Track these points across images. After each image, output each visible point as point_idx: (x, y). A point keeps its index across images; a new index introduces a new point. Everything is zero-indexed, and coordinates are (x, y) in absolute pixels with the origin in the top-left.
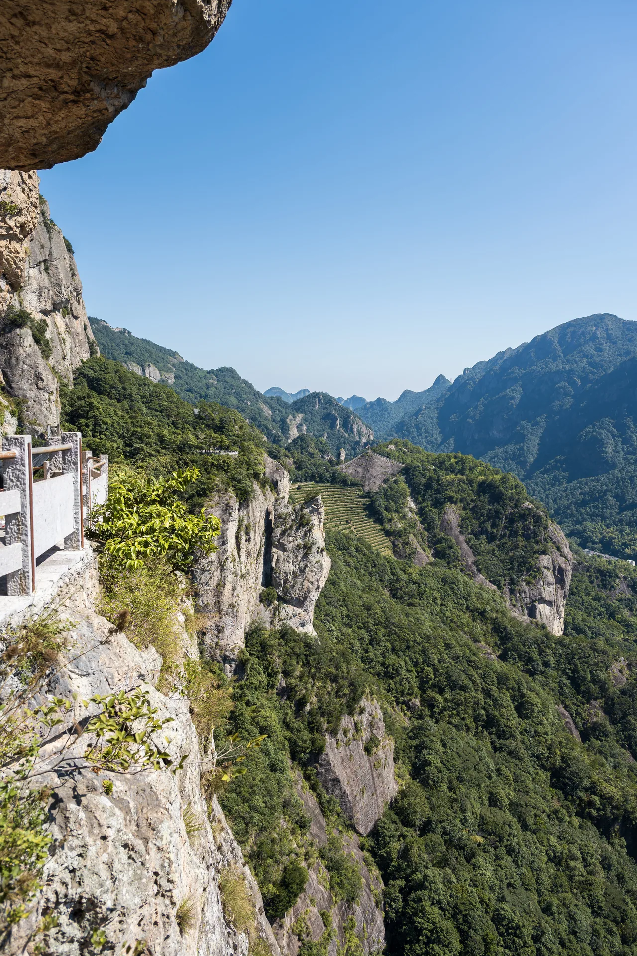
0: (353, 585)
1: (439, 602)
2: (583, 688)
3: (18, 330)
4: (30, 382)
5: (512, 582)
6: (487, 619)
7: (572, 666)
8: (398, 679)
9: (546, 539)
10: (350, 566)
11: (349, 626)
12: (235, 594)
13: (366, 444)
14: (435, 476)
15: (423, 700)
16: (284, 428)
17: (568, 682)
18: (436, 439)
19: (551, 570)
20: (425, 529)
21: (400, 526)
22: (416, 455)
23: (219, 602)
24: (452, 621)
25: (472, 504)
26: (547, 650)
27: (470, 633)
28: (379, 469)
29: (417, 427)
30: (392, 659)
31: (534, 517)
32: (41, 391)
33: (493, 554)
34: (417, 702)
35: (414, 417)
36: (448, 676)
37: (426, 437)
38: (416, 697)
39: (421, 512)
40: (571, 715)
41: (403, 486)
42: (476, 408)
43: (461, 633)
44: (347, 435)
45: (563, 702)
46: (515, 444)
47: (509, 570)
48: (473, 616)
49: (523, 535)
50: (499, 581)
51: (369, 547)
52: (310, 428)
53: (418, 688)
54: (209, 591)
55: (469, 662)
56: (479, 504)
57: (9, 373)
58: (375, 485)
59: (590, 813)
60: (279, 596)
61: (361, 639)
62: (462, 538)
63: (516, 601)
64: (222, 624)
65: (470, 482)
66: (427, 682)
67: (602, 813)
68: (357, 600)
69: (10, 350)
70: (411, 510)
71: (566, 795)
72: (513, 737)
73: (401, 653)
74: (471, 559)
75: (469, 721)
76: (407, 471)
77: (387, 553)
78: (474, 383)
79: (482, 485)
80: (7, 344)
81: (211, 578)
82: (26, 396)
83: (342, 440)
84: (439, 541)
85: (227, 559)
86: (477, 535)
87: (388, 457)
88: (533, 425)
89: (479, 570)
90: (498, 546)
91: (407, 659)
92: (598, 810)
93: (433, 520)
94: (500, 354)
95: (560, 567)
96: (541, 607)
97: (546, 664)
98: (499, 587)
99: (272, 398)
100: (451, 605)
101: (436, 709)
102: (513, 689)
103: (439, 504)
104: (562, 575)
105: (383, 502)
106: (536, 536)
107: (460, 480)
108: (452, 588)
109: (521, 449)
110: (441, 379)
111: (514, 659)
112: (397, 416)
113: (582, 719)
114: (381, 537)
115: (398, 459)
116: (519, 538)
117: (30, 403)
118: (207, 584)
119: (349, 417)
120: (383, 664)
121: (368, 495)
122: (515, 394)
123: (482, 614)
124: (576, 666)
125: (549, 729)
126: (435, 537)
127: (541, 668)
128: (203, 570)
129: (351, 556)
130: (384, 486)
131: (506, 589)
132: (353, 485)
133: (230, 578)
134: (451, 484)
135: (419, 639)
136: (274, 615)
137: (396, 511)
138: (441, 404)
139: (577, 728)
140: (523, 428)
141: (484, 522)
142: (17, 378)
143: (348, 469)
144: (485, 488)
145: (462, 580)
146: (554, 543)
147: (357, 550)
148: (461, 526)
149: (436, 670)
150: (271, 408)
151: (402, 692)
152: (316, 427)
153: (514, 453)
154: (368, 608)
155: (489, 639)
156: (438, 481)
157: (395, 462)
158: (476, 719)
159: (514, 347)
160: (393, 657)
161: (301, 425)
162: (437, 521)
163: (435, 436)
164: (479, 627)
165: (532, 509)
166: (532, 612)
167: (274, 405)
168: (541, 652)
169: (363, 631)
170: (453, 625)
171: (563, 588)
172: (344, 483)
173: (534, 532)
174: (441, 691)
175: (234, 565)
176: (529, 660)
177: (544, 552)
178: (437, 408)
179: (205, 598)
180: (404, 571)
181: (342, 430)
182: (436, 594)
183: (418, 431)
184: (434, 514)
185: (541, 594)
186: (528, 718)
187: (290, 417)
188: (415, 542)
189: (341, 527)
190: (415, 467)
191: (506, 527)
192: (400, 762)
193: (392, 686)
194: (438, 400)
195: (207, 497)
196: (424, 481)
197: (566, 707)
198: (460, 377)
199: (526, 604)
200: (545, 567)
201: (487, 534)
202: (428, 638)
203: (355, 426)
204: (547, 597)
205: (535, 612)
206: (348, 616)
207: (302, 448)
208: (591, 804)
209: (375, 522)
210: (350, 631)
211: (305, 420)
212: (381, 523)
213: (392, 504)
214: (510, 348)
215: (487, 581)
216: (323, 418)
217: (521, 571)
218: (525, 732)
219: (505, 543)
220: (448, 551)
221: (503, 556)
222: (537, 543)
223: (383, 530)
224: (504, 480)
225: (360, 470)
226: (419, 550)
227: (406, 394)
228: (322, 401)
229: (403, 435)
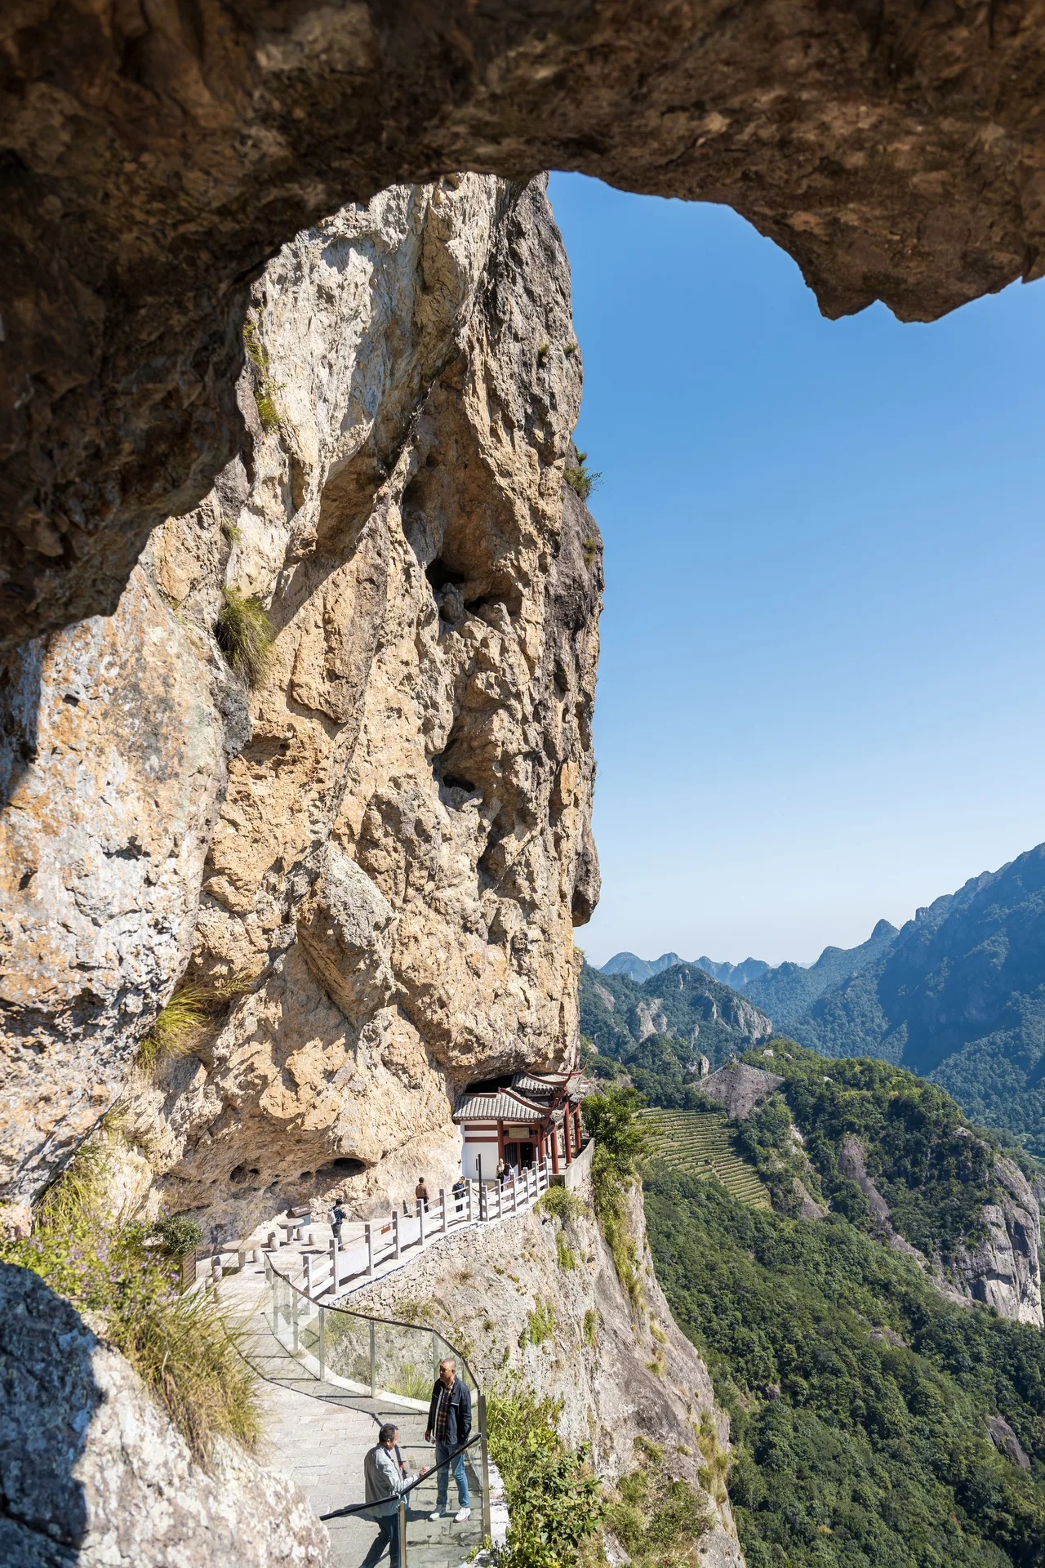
0: (698, 1241)
1: (822, 1268)
2: (1031, 1393)
5: (946, 1246)
6: (893, 1294)
7: (1015, 1361)
8: (749, 1357)
9: (991, 1182)
10: (697, 1218)
11: (686, 1287)
13: (760, 1041)
14: (828, 1094)
15: (784, 1388)
16: (633, 1022)
17: (1009, 1384)
18: (879, 1026)
19: (1004, 1228)
20: (817, 1170)
21: (780, 1166)
22: (803, 1064)
24: (841, 1296)
25: (883, 1133)
26: (977, 1337)
27: (868, 1313)
28: (748, 1085)
29: (845, 1007)
30: (742, 1332)
31: (972, 1149)
33: (917, 1205)
34: (777, 1388)
35: (841, 992)
36: (815, 1357)
37: (863, 1023)
38: (775, 1382)
39: (810, 1146)
40: (1015, 1431)
41: (784, 1110)
42: (938, 973)
43: (854, 1312)
44: (729, 1029)
45: (1003, 1412)
46: (1006, 1030)
47: (939, 1227)
48: (873, 1289)
49: (958, 1177)
50: (926, 1244)
51: (725, 1195)
52: (673, 1019)
53: (779, 1371)
55: (844, 1341)
56: (891, 1131)
58: (744, 1109)
59: (1001, 1537)
61: (701, 1305)
62: (870, 1182)
63: (953, 1274)
65: (878, 1101)
66: (789, 1363)
67: (1018, 1537)
68: (698, 1259)
70: (796, 1143)
71: (971, 1513)
72: (899, 1435)
73: (754, 1326)
74: (884, 1213)
75: (844, 1416)
76: (787, 1087)
77: (763, 1205)
78: (931, 933)
79: (894, 1103)
83: (723, 1036)
84: (838, 1188)
86: (891, 1179)
87: (761, 1068)
88: (1033, 998)
89: (896, 1229)
90: (924, 1194)
91: (762, 1333)
92: (1012, 1532)
93: (827, 1158)
94: (972, 883)
95: (1017, 1224)
96: (992, 1284)
97: (977, 1358)
98: (927, 1254)
99: (614, 977)
100: (839, 1274)
101: (800, 1398)
102: (904, 1377)
103: (835, 1134)
104: (1022, 1235)
105: (755, 1133)
106: (976, 1177)
107: (863, 1099)
108: (841, 1251)
109: (1017, 1037)
110: (882, 927)
111: (931, 1350)
112: (816, 990)
113: (1032, 1437)
114: (754, 1183)
115: (777, 1070)
116: (952, 1180)
119: (731, 1000)
120: (731, 1339)
121: (735, 1124)
122: (998, 948)
123: (887, 1287)
124: (1019, 1360)
125: (951, 1431)
126: (831, 1181)
127: (969, 1362)
129: (700, 1205)
130: (757, 1110)
131: (937, 1256)
132: (714, 1109)
134: (850, 1104)
135: (778, 1309)
137: (775, 1146)
138: (881, 969)
139: (1024, 1449)
140: (1016, 1002)
141: (900, 1158)
143: (706, 1087)
144: (899, 1109)
145: (854, 1239)
146: (1006, 1187)
147: (709, 1198)
148: (868, 1165)
149: (799, 1348)
150: (614, 992)
151: (756, 1373)
152: (681, 1018)
153: (1006, 1044)
154: (711, 1268)
155: (898, 1323)
156: (832, 1100)
157: (770, 1074)
158: (854, 1413)
159: (993, 871)
160: (744, 1330)
161: (658, 1016)
162: (834, 1159)
163: (877, 1021)
164: (881, 1304)
165: (969, 1138)
166: (979, 1292)
167: (618, 986)
168: (968, 1340)
169: (704, 1296)
170: (841, 1301)
171: (1025, 1255)
172: (702, 1107)
173: (974, 1171)
174: (807, 1376)
176: (951, 1351)
177: (989, 1201)
178: (876, 976)
180: (773, 1226)
181: (721, 1021)
182: (817, 1257)
183: (848, 1015)
184: (828, 1148)
185: (988, 1264)
186: (923, 1414)
187: (642, 1005)
188: (802, 1188)
189: (698, 1170)
190: (800, 1081)
191: (932, 1166)
192: (741, 1444)
193: (742, 1364)
194: (878, 963)
196: (812, 1101)
197: (1008, 1419)
198: (910, 922)
199: (968, 1280)
200: (993, 1224)
201: (906, 1177)
202: (790, 1308)
203: (741, 1014)
204: (1000, 1269)
205: (984, 1291)
206: (685, 1277)
207: (654, 1056)
208: (1001, 1524)
209: (746, 1161)
210: (686, 1294)
211: (665, 1008)
212: (755, 1164)
213: (768, 1135)
214: (987, 872)
215: (908, 1245)
216: (691, 1004)
217: (958, 1229)
218: (917, 1430)
219: (934, 1189)
220: (850, 1202)
221: (931, 1208)
222: (979, 1187)
223: (757, 1172)
224: (925, 1097)
225: (723, 1087)
226: (808, 1199)
227: (829, 954)
228: (689, 978)
229: (825, 1022)
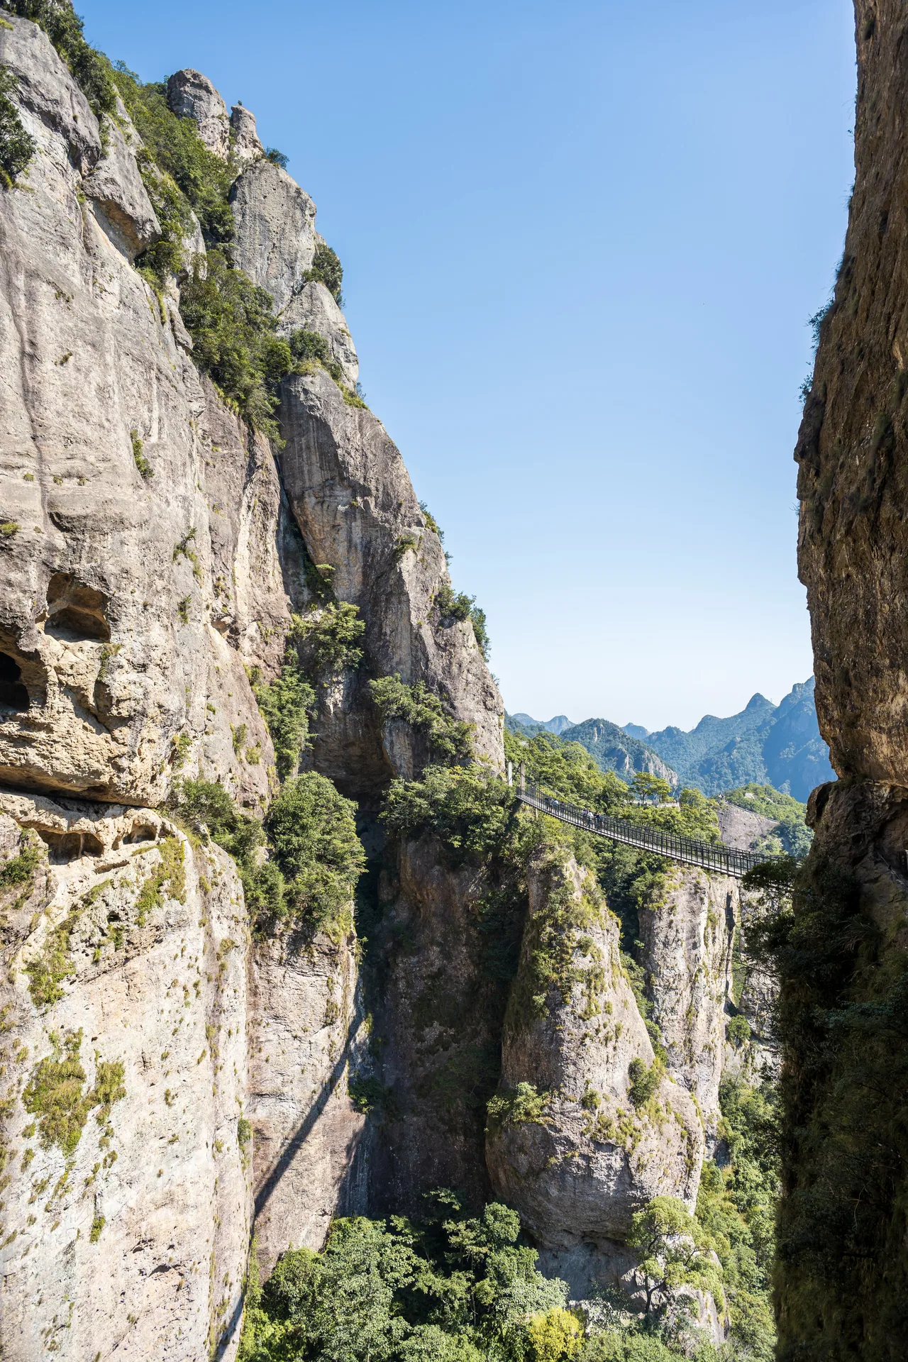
3: (459, 623)
4: (476, 699)
12: (711, 1027)
23: (690, 1041)
29: (732, 767)
32: (490, 713)
35: (726, 753)
54: (676, 1023)
57: (450, 687)
60: (753, 1033)
64: (693, 1077)
69: (450, 653)
80: (446, 645)
81: (678, 1001)
82: (472, 720)
85: (700, 970)
87: (751, 810)
110: (757, 701)
112: (699, 752)
117: (479, 729)
118: (673, 1010)
119: (642, 753)
128: (668, 989)
133: (705, 1001)
136: (746, 1061)
138: (765, 735)
142: (460, 694)
163: (759, 779)
175: (708, 982)
178: (760, 740)
179: (670, 1033)
181: (633, 771)
183: (733, 774)
190: (795, 826)
194: (759, 730)
195: (665, 872)
198: (787, 696)
203: (651, 765)
216: (605, 755)
227: (707, 722)
228: (603, 732)
229: (712, 779)
